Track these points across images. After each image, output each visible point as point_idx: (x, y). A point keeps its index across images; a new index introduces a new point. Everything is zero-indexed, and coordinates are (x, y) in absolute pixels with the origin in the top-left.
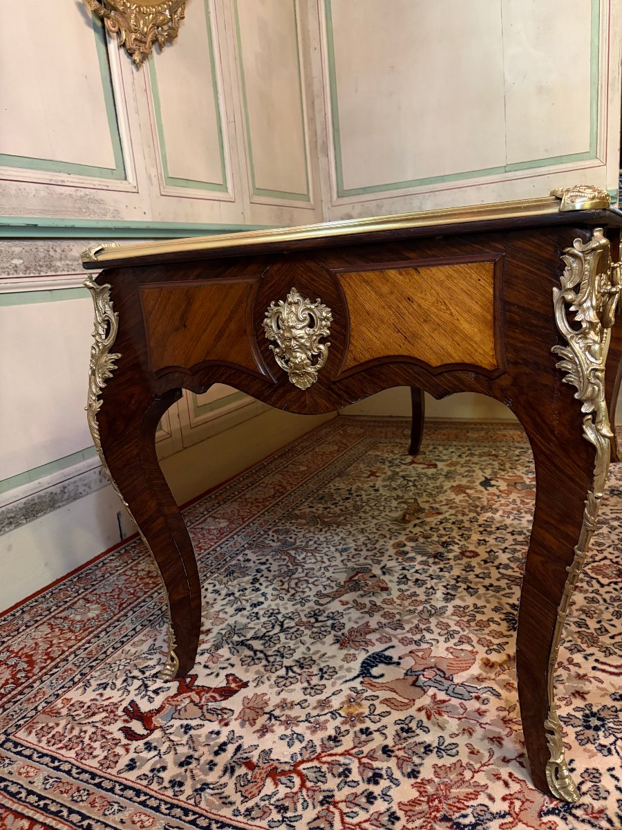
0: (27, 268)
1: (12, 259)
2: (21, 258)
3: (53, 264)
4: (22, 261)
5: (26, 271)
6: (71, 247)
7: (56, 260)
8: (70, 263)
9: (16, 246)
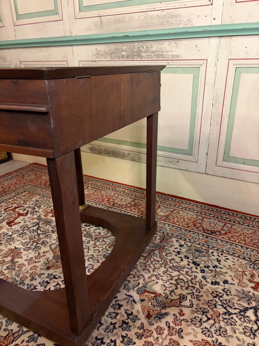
0: (128, 56)
1: (122, 52)
2: (126, 52)
3: (141, 54)
4: (126, 53)
5: (127, 58)
6: (152, 45)
7: (143, 52)
8: (150, 54)
9: (125, 46)
